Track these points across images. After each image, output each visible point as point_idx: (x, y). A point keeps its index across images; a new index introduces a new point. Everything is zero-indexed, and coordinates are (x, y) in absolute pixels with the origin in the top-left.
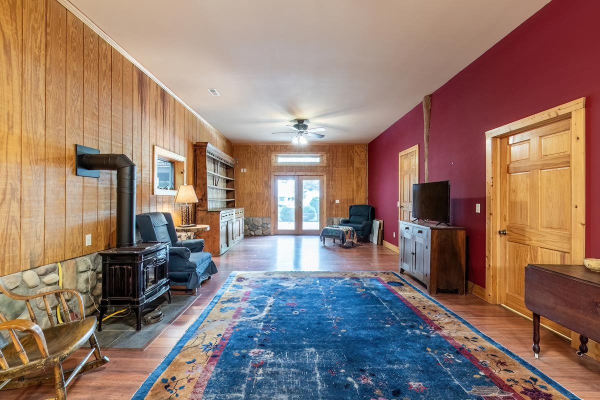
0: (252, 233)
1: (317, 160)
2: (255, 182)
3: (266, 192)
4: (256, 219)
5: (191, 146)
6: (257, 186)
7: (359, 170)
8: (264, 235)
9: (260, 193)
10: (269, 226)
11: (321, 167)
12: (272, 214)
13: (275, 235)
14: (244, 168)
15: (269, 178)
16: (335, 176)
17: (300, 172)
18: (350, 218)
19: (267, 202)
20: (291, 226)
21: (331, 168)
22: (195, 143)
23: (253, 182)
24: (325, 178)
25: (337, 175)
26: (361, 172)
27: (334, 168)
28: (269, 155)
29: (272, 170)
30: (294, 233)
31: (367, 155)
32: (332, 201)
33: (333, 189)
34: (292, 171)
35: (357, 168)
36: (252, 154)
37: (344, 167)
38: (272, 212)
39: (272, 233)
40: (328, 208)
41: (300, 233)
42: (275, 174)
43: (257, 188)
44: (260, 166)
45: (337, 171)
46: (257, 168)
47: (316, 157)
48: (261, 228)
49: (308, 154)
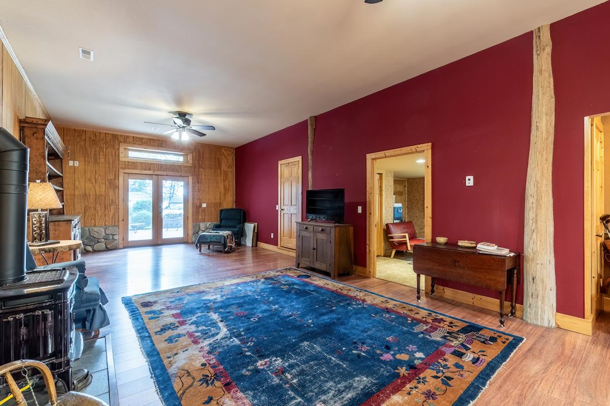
0: (89, 248)
1: (181, 159)
2: (94, 181)
3: (111, 193)
4: (96, 229)
5: (17, 120)
6: (97, 186)
7: (226, 174)
8: (108, 250)
9: (101, 195)
10: (115, 237)
11: (186, 167)
13: (124, 248)
14: (74, 160)
15: (117, 177)
16: (202, 178)
17: (158, 172)
18: (221, 223)
19: (112, 207)
20: (147, 234)
21: (197, 169)
23: (90, 180)
24: (190, 179)
25: (203, 177)
26: (228, 175)
27: (201, 170)
28: (117, 147)
29: (120, 166)
30: (151, 243)
31: (234, 159)
32: (198, 205)
33: (199, 192)
34: (149, 170)
35: (224, 171)
36: (87, 144)
37: (211, 169)
38: (121, 219)
39: (121, 246)
40: (194, 212)
41: (159, 243)
42: (127, 171)
43: (97, 189)
44: (102, 160)
45: (203, 173)
46: (96, 162)
47: (180, 155)
48: (103, 240)
49: (169, 151)
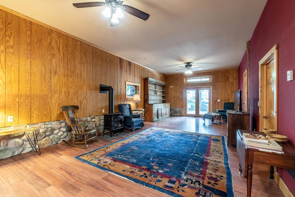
0: (175, 115)
1: (208, 79)
2: (176, 92)
3: (181, 96)
4: (177, 108)
5: (142, 79)
6: (177, 94)
7: (232, 84)
8: (180, 116)
9: (178, 97)
10: (183, 112)
11: (209, 83)
12: (184, 106)
13: (185, 116)
14: (171, 86)
15: (183, 90)
16: (217, 87)
17: (198, 87)
18: (224, 110)
19: (182, 101)
20: (194, 112)
21: (215, 83)
22: (144, 78)
23: (175, 92)
24: (211, 88)
25: (218, 87)
26: (234, 84)
27: (217, 83)
28: (183, 79)
29: (184, 86)
30: (194, 116)
31: (238, 74)
32: (215, 100)
33: (216, 94)
34: (194, 86)
35: (231, 82)
36: (175, 79)
37: (223, 82)
38: (184, 105)
39: (184, 115)
40: (213, 104)
41: (198, 116)
42: (185, 88)
43: (177, 95)
44: (179, 84)
45: (218, 85)
46: (177, 85)
48: (179, 112)
49: (202, 77)
